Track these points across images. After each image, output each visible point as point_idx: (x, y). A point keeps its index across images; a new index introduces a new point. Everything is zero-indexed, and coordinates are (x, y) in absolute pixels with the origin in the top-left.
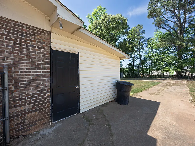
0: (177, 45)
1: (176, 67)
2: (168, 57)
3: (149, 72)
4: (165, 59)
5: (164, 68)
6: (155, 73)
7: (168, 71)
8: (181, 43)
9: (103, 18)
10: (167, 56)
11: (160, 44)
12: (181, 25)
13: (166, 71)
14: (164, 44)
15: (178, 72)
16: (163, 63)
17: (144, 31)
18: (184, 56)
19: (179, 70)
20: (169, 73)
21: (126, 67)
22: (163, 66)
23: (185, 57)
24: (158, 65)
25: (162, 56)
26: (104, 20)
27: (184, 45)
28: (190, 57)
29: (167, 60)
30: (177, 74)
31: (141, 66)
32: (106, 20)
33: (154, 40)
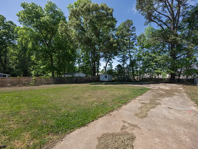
0: (171, 39)
1: (170, 68)
2: (160, 57)
3: (140, 75)
4: (156, 59)
5: (156, 70)
6: (147, 76)
7: (160, 74)
8: (175, 37)
9: (82, 6)
10: (159, 55)
11: (150, 40)
12: (174, 20)
13: (158, 74)
14: (155, 40)
15: (171, 74)
16: (155, 63)
17: (134, 27)
18: (177, 56)
19: (173, 72)
20: (161, 76)
21: (115, 69)
22: (154, 67)
23: (179, 57)
24: (149, 65)
25: (153, 55)
26: (82, 7)
27: (179, 40)
28: (184, 57)
29: (159, 60)
30: (170, 78)
31: (131, 68)
32: (85, 7)
33: (144, 37)
